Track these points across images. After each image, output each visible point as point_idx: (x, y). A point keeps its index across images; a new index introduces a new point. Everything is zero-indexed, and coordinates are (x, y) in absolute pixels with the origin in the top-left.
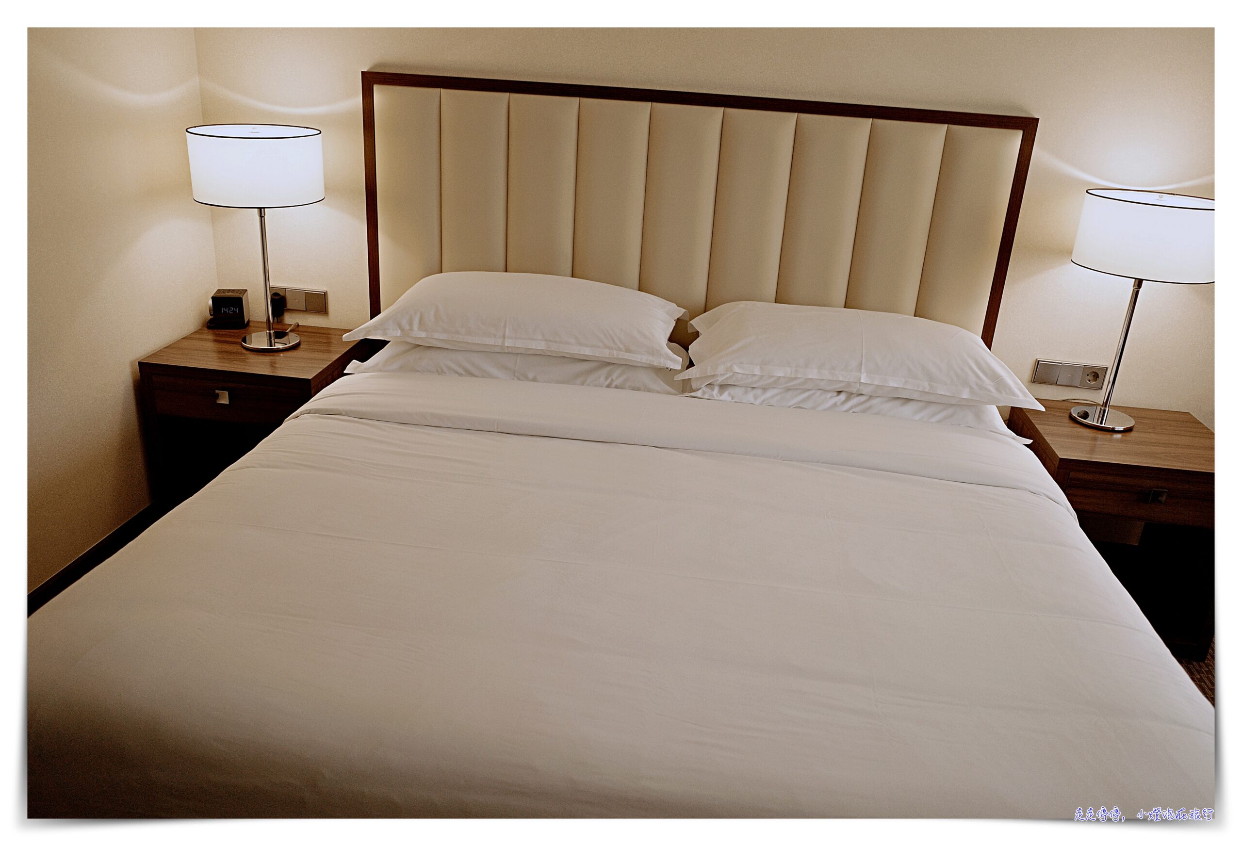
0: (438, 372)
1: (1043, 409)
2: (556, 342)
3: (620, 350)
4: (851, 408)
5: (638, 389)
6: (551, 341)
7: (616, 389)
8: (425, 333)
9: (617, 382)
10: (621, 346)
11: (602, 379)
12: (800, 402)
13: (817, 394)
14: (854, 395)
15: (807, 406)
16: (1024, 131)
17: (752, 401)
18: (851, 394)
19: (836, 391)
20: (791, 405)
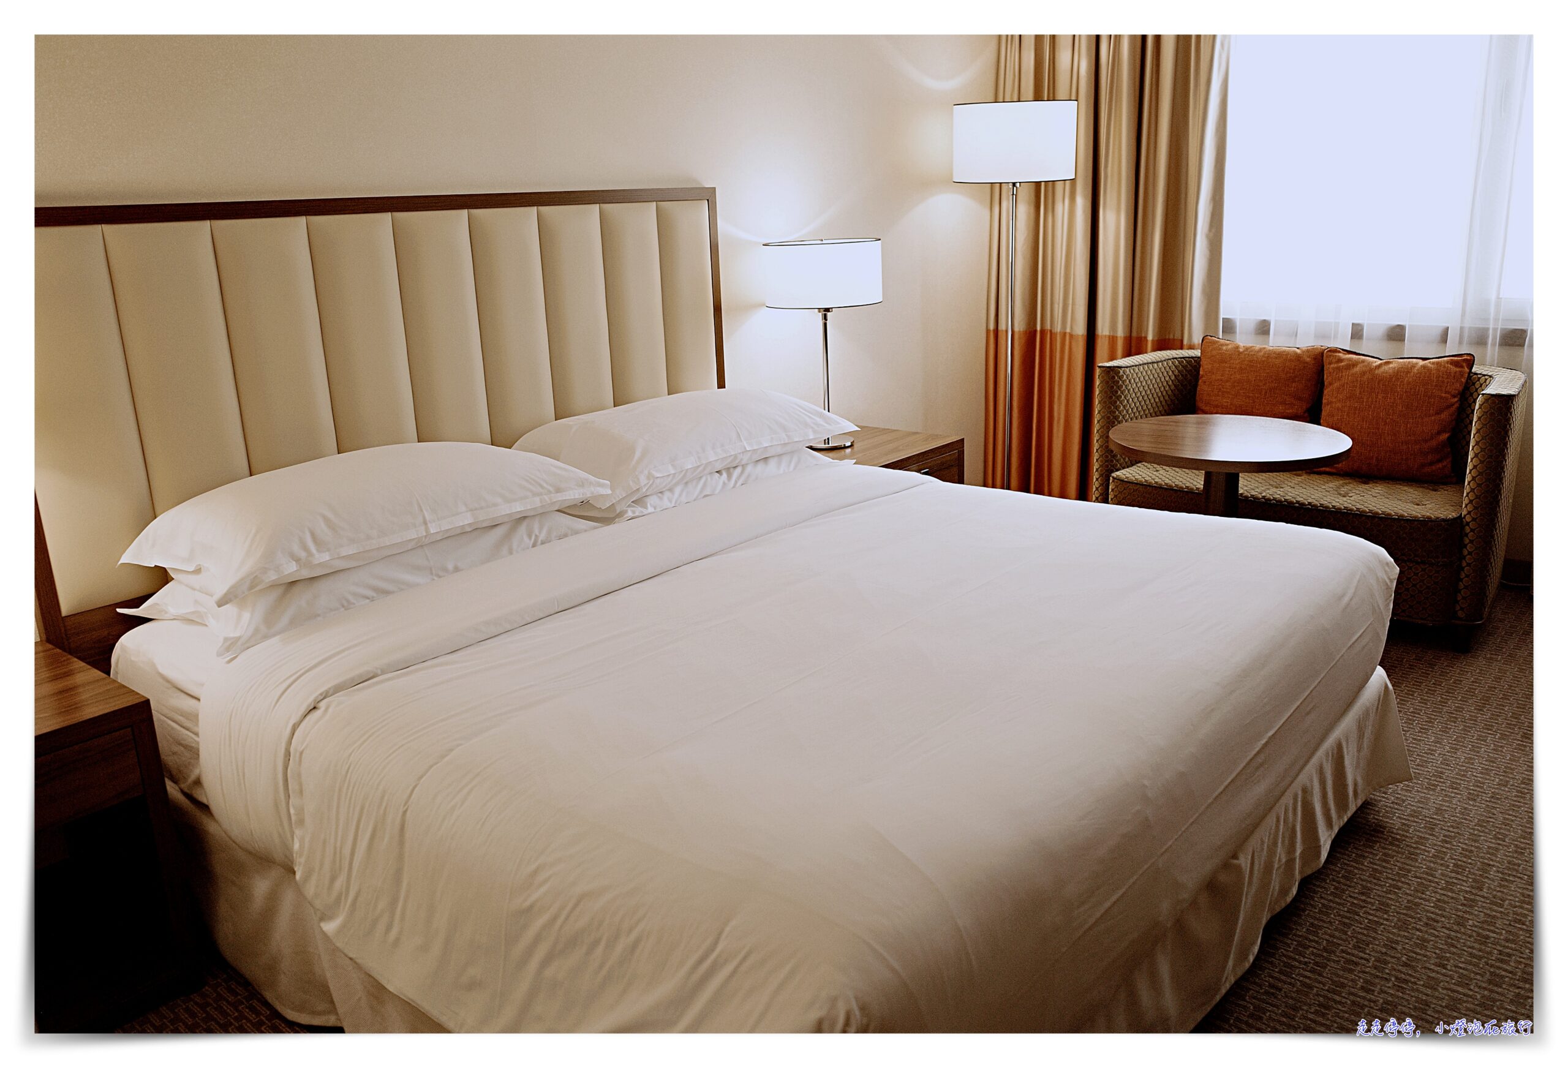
0: (343, 606)
1: (860, 429)
2: (482, 508)
3: (550, 492)
4: (736, 482)
5: (566, 536)
6: (476, 509)
7: (543, 545)
8: (327, 553)
9: (542, 537)
10: (551, 489)
11: (526, 539)
12: (701, 491)
13: (707, 479)
14: (732, 470)
15: (708, 493)
16: (708, 200)
17: (669, 505)
18: (729, 470)
19: (717, 472)
20: (697, 497)
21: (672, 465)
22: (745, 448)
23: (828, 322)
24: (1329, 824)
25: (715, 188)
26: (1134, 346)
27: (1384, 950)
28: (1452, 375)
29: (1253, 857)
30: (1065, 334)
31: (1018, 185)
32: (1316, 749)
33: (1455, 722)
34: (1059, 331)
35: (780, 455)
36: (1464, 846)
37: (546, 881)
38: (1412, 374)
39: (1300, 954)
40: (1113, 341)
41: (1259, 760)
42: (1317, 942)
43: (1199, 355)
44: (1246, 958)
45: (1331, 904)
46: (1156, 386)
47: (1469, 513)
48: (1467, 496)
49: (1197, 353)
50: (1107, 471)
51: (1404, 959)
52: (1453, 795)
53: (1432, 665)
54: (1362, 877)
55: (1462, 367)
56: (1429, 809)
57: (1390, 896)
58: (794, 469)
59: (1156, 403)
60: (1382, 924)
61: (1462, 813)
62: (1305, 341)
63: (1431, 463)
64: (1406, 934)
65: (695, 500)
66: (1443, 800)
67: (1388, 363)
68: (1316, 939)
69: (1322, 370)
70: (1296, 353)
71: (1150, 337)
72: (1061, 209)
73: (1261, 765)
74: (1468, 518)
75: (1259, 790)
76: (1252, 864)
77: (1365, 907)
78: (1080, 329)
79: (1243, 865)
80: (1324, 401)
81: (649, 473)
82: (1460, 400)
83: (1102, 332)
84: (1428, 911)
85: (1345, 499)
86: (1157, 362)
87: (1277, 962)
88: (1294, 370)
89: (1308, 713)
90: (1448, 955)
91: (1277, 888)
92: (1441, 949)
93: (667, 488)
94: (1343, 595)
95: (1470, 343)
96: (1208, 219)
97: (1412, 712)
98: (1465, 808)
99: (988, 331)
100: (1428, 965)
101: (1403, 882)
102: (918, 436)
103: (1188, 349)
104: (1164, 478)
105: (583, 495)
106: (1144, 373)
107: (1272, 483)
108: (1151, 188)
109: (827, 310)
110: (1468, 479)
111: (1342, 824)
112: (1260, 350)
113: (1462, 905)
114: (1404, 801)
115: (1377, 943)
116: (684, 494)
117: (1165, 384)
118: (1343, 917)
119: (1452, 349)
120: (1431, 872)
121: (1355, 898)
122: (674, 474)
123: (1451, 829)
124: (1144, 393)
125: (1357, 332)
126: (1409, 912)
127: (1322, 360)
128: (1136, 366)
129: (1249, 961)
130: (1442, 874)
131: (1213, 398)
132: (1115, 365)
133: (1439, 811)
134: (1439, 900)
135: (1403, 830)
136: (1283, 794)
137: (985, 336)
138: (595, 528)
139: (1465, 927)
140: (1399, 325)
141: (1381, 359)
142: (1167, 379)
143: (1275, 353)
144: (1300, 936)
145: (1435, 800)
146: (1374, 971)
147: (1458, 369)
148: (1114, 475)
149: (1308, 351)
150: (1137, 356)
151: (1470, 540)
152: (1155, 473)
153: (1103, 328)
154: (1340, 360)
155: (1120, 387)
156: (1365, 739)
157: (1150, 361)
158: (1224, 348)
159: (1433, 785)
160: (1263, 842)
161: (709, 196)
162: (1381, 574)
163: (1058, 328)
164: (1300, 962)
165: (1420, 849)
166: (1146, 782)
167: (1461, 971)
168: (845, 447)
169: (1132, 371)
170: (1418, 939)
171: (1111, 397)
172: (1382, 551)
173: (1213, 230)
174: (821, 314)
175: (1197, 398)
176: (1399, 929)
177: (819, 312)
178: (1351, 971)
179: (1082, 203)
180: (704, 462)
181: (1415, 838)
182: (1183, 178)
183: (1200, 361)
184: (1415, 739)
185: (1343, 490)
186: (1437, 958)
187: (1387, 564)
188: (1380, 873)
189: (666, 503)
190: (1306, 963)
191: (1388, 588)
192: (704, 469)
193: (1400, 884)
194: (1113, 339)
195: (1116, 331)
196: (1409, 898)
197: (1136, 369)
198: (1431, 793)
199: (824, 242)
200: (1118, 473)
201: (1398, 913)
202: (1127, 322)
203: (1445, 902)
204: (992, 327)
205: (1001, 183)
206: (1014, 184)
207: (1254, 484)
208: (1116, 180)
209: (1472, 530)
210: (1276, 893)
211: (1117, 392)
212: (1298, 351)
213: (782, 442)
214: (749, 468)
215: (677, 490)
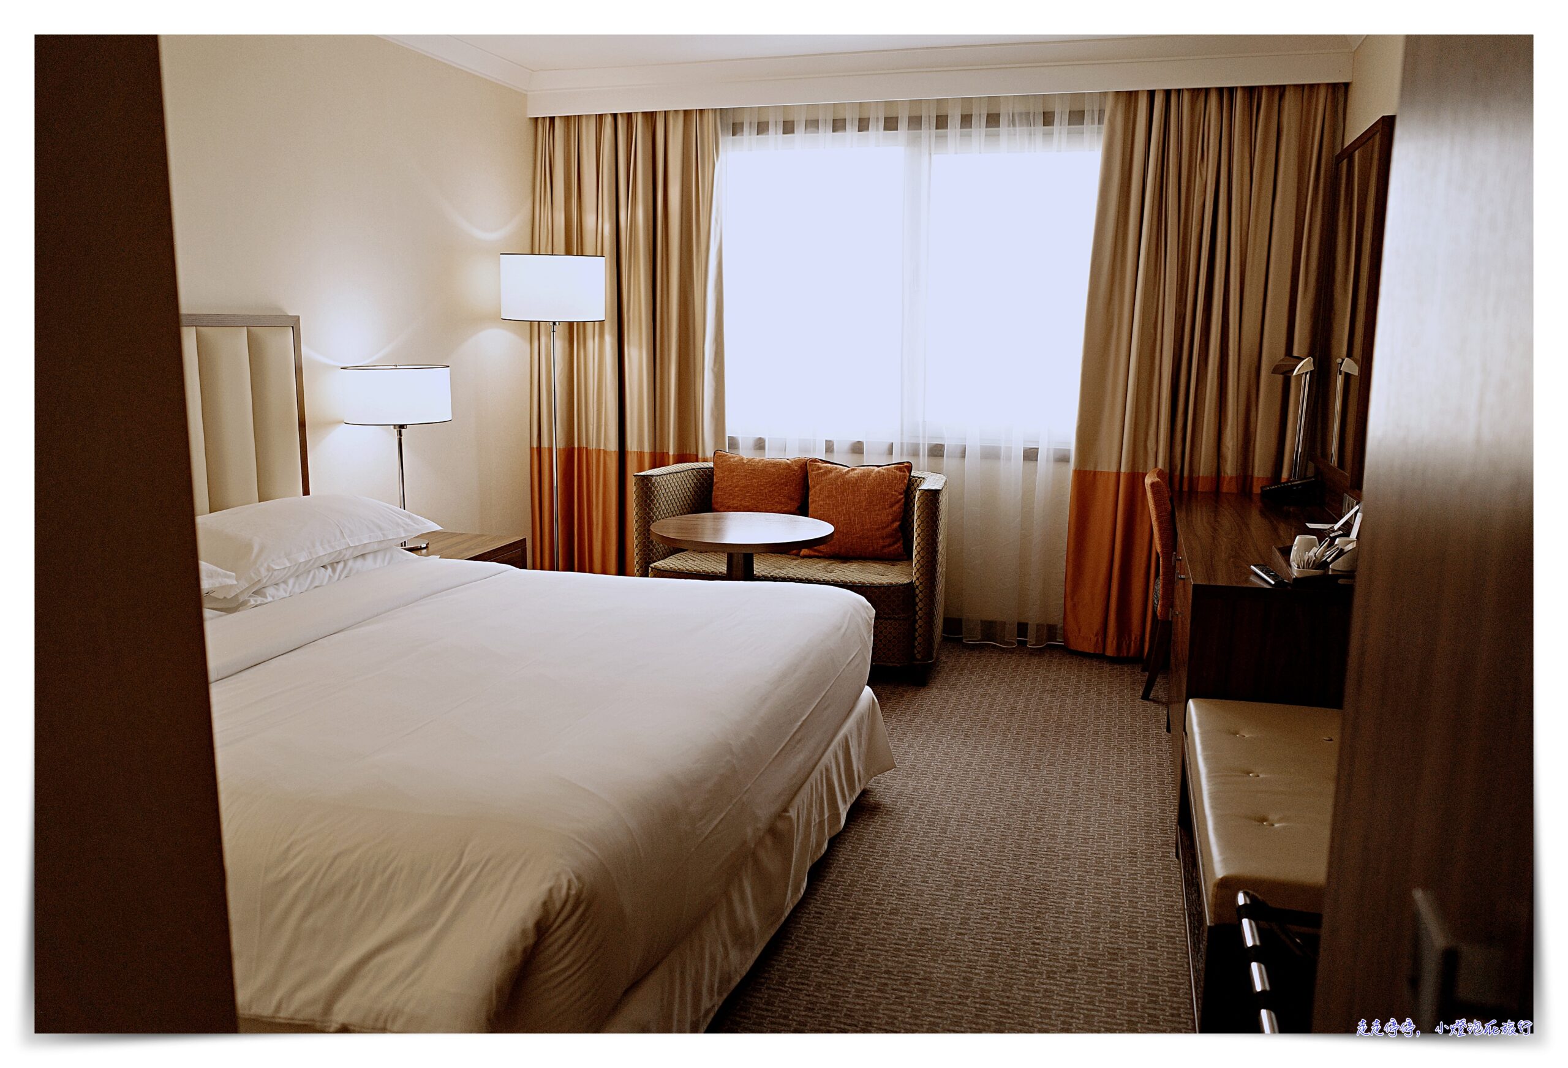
4: (340, 575)
12: (312, 582)
13: (315, 573)
14: (335, 565)
15: (316, 585)
16: (293, 327)
17: (284, 595)
18: (333, 565)
19: (322, 567)
20: (308, 588)
21: (288, 559)
22: (349, 545)
23: (402, 437)
24: (845, 802)
25: (299, 317)
26: (658, 460)
27: (888, 879)
28: (898, 477)
29: (798, 812)
30: (600, 450)
31: (557, 323)
32: (831, 740)
33: (921, 732)
34: (594, 448)
35: (375, 552)
36: (933, 809)
37: (299, 853)
38: (871, 478)
39: (834, 891)
40: (641, 457)
41: (798, 737)
42: (843, 882)
43: (712, 466)
44: (799, 890)
45: (851, 857)
46: (680, 492)
47: (918, 579)
48: (915, 566)
49: (711, 465)
50: (645, 563)
51: (901, 882)
52: (923, 778)
53: (902, 696)
54: (869, 838)
55: (904, 472)
56: (908, 790)
57: (888, 846)
58: (389, 563)
59: (681, 505)
60: (885, 864)
61: (930, 789)
62: (792, 454)
63: (890, 545)
64: (901, 867)
65: (306, 591)
66: (917, 783)
67: (853, 470)
68: (843, 880)
69: (807, 476)
70: (787, 464)
71: (671, 453)
72: (592, 345)
73: (800, 741)
74: (917, 583)
75: (799, 759)
76: (798, 816)
77: (873, 855)
78: (613, 446)
79: (793, 816)
80: (810, 501)
81: (269, 566)
82: (905, 497)
83: (631, 449)
84: (913, 851)
85: (831, 574)
86: (680, 472)
87: (819, 898)
88: (786, 476)
89: (825, 709)
90: (929, 875)
91: (815, 841)
92: (923, 872)
93: (282, 580)
94: (839, 629)
95: (909, 455)
96: (713, 356)
97: (892, 729)
98: (932, 786)
99: (532, 449)
100: (916, 883)
101: (895, 837)
102: (484, 538)
103: (703, 462)
104: (693, 566)
105: (212, 585)
106: (671, 481)
107: (776, 565)
108: (666, 330)
109: (402, 426)
110: (915, 553)
111: (852, 802)
112: (759, 461)
113: (934, 844)
114: (891, 787)
115: (883, 875)
116: (297, 586)
117: (687, 490)
118: (859, 864)
119: (896, 459)
120: (913, 827)
121: (866, 851)
122: (290, 567)
123: (924, 800)
124: (671, 498)
125: (829, 447)
126: (902, 854)
127: (806, 468)
128: (664, 475)
129: (801, 894)
130: (921, 828)
131: (726, 501)
132: (648, 474)
133: (915, 789)
134: (920, 844)
135: (893, 805)
136: (813, 769)
137: (529, 452)
138: (221, 616)
139: (938, 857)
140: (859, 442)
141: (849, 467)
142: (689, 486)
143: (771, 463)
144: (832, 880)
145: (912, 783)
146: (882, 892)
147: (902, 474)
148: (652, 565)
149: (795, 461)
150: (661, 468)
151: (920, 599)
152: (685, 562)
153: (632, 445)
154: (820, 468)
155: (653, 493)
156: (863, 738)
157: (674, 471)
158: (732, 460)
159: (910, 774)
160: (803, 802)
161: (294, 325)
162: (864, 615)
163: (593, 446)
164: (834, 895)
165: (906, 815)
166: (731, 742)
167: (937, 882)
168: (421, 548)
169: (661, 479)
170: (909, 869)
171: (646, 501)
172: (863, 599)
173: (717, 366)
174: (396, 430)
175: (713, 501)
176: (897, 865)
177: (395, 428)
178: (868, 895)
179: (610, 341)
180: (315, 557)
181: (901, 809)
182: (691, 322)
183: (713, 471)
184: (895, 746)
185: (830, 568)
186: (922, 878)
187: (867, 607)
188: (881, 833)
189: (282, 594)
190: (838, 896)
191: (869, 624)
192: (314, 563)
193: (894, 838)
194: (640, 455)
195: (644, 448)
196: (901, 845)
197: (665, 477)
198: (909, 779)
199: (398, 367)
200: (655, 564)
201: (894, 855)
202: (652, 441)
203: (924, 844)
204: (535, 445)
205: (539, 322)
206: (554, 323)
207: (763, 567)
208: (637, 324)
209: (921, 592)
210: (814, 846)
211: (650, 497)
212: (788, 461)
213: (379, 540)
214: (350, 563)
215: (291, 582)
